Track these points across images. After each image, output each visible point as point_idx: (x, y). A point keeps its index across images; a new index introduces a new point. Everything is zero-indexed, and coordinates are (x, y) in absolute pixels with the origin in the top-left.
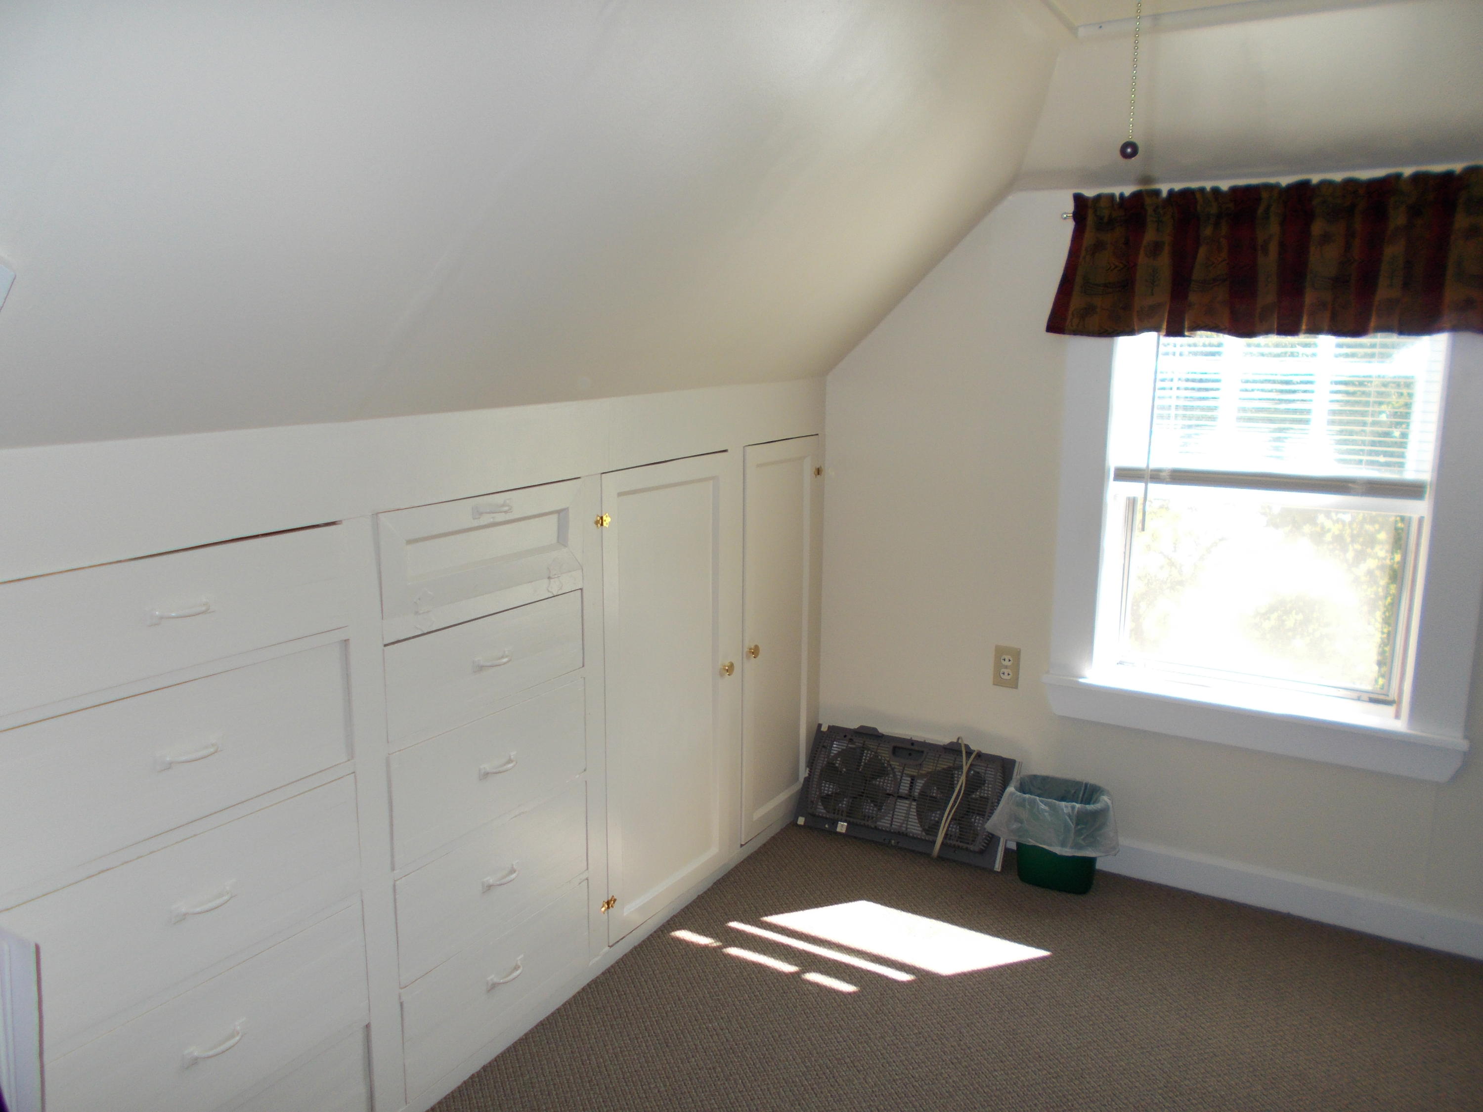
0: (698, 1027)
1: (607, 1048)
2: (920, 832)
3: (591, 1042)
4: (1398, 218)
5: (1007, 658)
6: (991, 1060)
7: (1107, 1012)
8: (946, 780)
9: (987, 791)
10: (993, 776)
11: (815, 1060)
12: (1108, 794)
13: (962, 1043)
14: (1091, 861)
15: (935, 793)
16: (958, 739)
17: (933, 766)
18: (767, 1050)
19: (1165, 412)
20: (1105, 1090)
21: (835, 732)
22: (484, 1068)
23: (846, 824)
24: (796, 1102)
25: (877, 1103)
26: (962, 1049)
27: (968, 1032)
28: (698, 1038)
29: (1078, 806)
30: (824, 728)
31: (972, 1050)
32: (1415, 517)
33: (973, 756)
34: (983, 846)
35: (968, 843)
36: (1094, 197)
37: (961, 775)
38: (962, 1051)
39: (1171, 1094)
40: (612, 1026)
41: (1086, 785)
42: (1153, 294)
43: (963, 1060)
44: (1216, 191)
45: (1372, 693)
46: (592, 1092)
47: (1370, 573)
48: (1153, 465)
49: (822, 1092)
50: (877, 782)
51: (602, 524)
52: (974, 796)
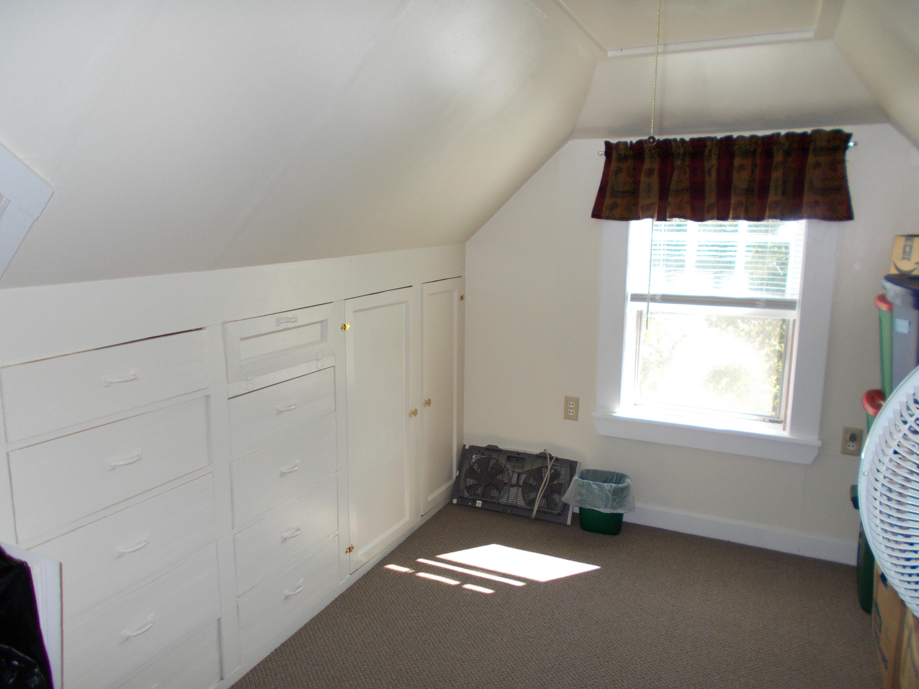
0: (405, 616)
1: (354, 630)
2: (524, 505)
3: (344, 627)
4: (778, 157)
5: (571, 403)
6: (571, 625)
7: (633, 597)
8: (538, 474)
9: (562, 479)
10: (565, 471)
11: (473, 630)
12: (630, 478)
13: (554, 617)
14: (620, 516)
15: (531, 481)
16: (545, 450)
17: (530, 466)
18: (445, 626)
19: (657, 263)
20: (633, 638)
21: (474, 449)
22: (283, 645)
23: (481, 502)
24: (464, 653)
25: (509, 651)
26: (554, 620)
27: (557, 611)
28: (406, 622)
29: (614, 485)
30: (467, 447)
31: (560, 621)
32: (791, 320)
33: (553, 460)
34: (561, 511)
35: (552, 510)
36: (616, 143)
37: (547, 471)
38: (555, 622)
39: (669, 638)
40: (355, 618)
41: (617, 474)
42: (649, 198)
43: (555, 626)
44: (682, 140)
45: (772, 417)
46: (347, 654)
47: (767, 355)
48: (652, 293)
49: (478, 647)
50: (499, 477)
51: (345, 329)
52: (554, 483)
